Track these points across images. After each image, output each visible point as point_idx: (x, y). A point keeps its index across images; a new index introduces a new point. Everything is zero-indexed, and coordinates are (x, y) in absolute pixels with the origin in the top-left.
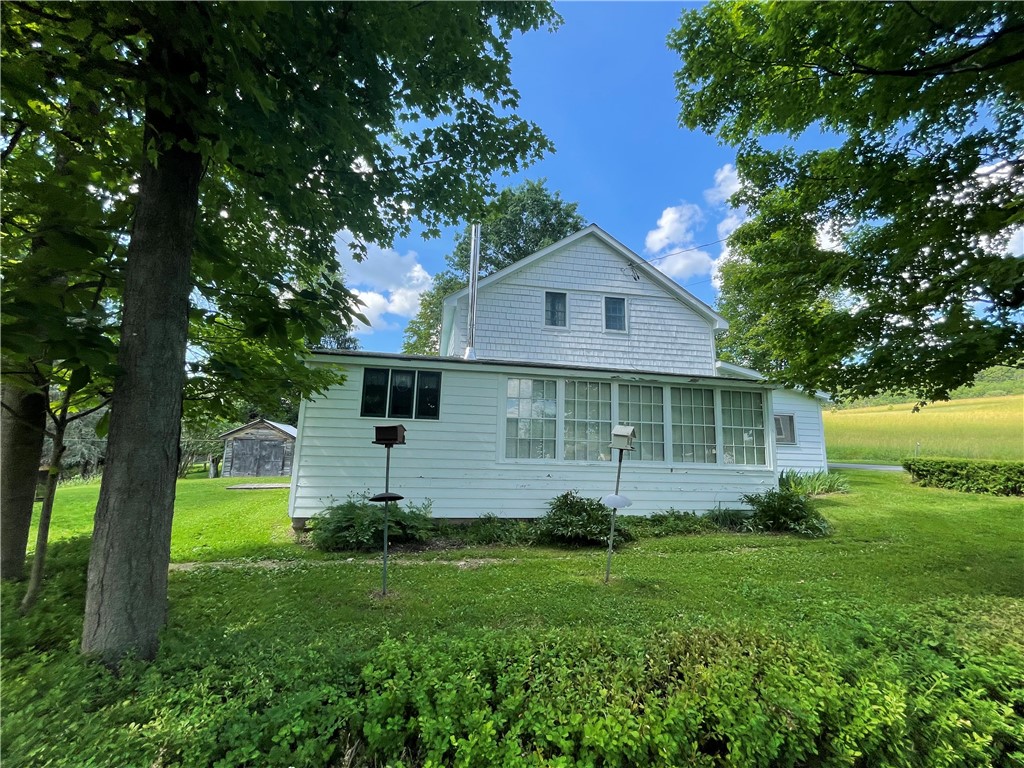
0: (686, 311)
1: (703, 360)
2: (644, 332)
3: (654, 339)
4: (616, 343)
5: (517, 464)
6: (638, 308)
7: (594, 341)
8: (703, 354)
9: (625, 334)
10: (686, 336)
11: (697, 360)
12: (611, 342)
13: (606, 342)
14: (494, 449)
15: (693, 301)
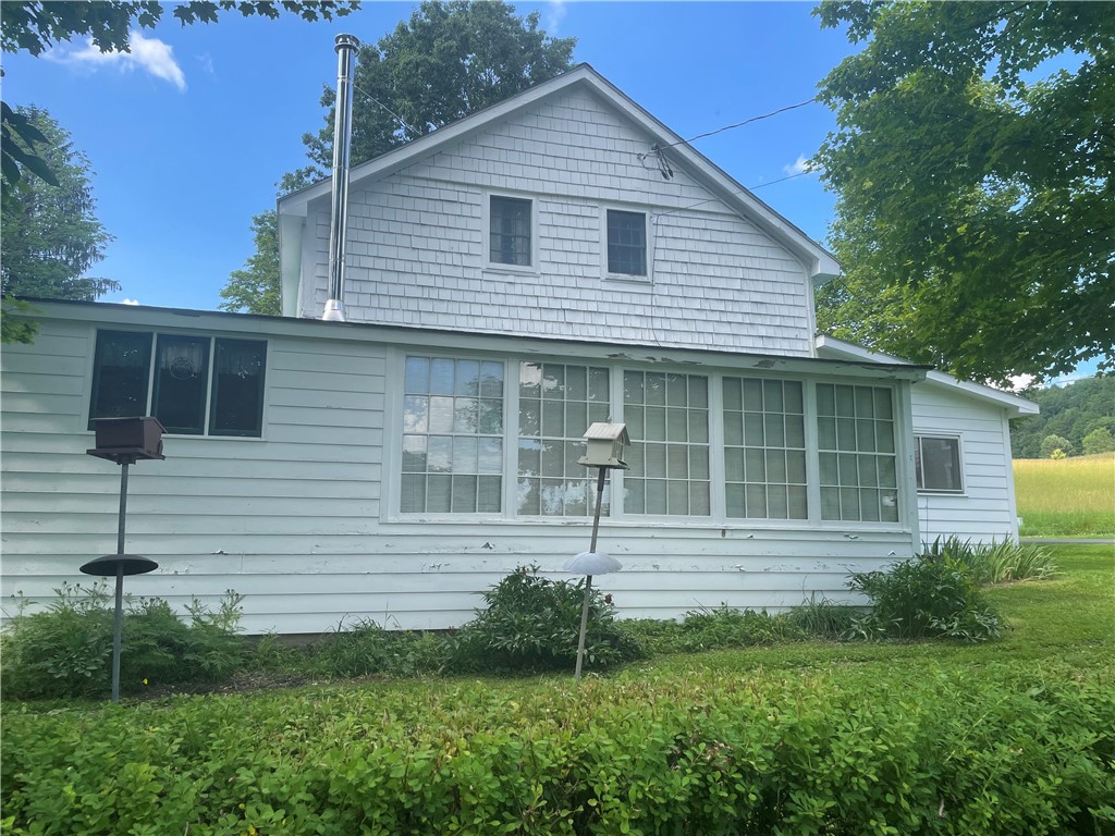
0: (761, 241)
1: (791, 333)
2: (682, 280)
3: (700, 293)
4: (626, 299)
5: (423, 524)
6: (669, 232)
7: (586, 295)
8: (790, 323)
9: (647, 283)
10: (761, 287)
11: (779, 333)
12: (618, 298)
13: (608, 297)
14: (375, 494)
15: (775, 222)
